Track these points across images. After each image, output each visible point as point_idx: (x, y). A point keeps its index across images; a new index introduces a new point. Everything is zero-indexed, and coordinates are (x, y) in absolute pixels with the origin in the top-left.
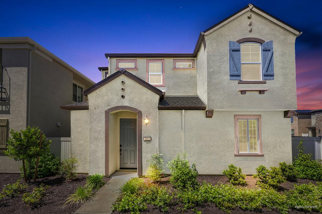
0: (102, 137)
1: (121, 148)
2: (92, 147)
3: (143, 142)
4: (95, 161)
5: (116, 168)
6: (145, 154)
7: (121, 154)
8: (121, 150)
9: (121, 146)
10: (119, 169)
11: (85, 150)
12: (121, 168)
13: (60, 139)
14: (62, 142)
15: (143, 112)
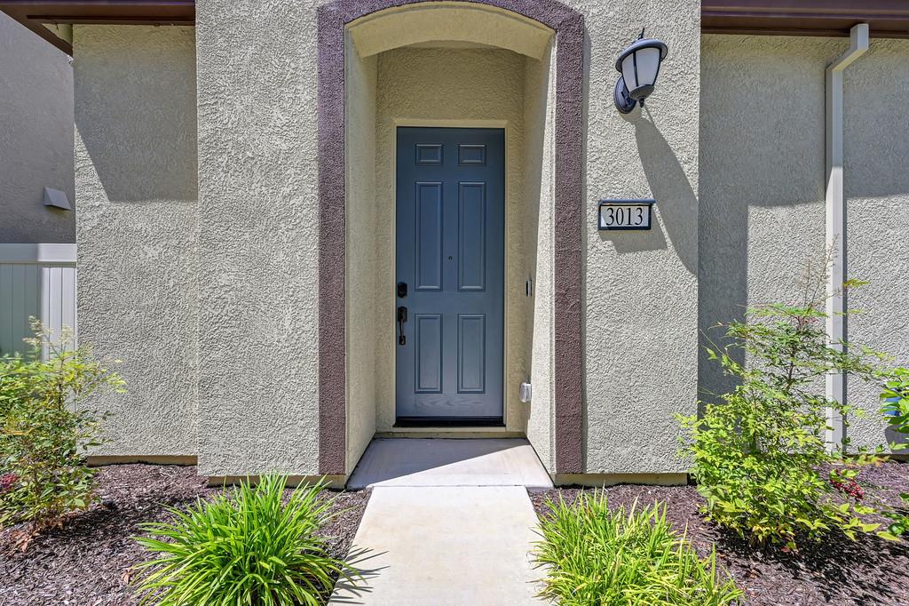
0: (297, 201)
1: (404, 302)
2: (224, 279)
3: (593, 235)
4: (244, 380)
5: (377, 418)
6: (603, 323)
7: (401, 340)
8: (401, 314)
9: (402, 290)
10: (394, 426)
11: (174, 305)
12: (402, 421)
13: (36, 253)
14: (46, 270)
15: (592, 27)
